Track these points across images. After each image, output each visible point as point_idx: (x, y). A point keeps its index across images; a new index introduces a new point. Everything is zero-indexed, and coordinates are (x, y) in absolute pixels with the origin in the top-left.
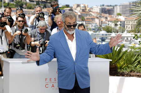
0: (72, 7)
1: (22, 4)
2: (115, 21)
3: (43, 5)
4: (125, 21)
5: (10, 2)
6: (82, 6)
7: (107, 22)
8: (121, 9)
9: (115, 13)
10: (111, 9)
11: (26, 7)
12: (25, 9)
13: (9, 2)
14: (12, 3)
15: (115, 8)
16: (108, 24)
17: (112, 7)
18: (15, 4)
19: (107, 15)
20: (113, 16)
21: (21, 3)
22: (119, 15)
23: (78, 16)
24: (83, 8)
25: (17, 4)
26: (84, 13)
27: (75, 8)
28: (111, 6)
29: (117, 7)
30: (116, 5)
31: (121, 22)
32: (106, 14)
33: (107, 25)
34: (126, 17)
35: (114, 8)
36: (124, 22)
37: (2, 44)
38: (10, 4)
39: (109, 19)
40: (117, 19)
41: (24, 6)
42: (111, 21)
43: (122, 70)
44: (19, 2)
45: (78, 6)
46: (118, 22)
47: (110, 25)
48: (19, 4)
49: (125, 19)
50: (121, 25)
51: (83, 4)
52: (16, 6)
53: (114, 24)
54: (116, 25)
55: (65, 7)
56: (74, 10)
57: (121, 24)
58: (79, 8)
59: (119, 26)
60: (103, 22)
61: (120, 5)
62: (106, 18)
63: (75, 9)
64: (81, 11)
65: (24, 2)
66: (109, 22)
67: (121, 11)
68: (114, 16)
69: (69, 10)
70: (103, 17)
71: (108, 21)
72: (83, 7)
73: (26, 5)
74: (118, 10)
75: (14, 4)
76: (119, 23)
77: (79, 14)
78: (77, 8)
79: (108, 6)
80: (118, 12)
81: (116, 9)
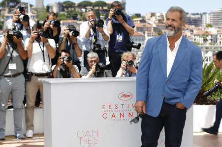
0: (145, 17)
1: (76, 15)
2: (204, 35)
3: (105, 14)
4: (218, 34)
5: (60, 11)
6: (158, 14)
7: (193, 36)
8: (212, 19)
9: (204, 24)
10: (198, 18)
11: (82, 18)
12: (80, 20)
13: (58, 12)
14: (62, 13)
15: (204, 17)
16: (195, 40)
17: (199, 16)
18: (66, 14)
19: (192, 27)
20: (200, 28)
21: (74, 13)
22: (209, 26)
23: (152, 29)
24: (160, 18)
25: (69, 14)
26: (161, 24)
27: (149, 18)
28: (197, 14)
29: (206, 16)
30: (205, 13)
31: (212, 36)
32: (192, 25)
33: (193, 40)
34: (218, 29)
35: (202, 17)
36: (216, 36)
37: (44, 61)
38: (59, 15)
39: (195, 32)
40: (207, 32)
41: (79, 17)
42: (198, 35)
43: (213, 96)
44: (71, 12)
45: (153, 15)
46: (208, 36)
47: (196, 41)
48: (71, 14)
49: (218, 31)
50: (211, 40)
51: (159, 12)
52: (67, 17)
53: (202, 39)
54: (205, 40)
55: (135, 18)
56: (147, 21)
57: (213, 38)
58: (153, 19)
59: (210, 41)
60: (188, 36)
61: (210, 13)
62: (192, 31)
63: (149, 20)
64: (157, 22)
65: (78, 12)
66: (196, 37)
67: (212, 21)
68: (203, 28)
69: (141, 21)
70: (187, 29)
71: (195, 35)
72: (159, 16)
73: (81, 15)
74: (207, 20)
75: (64, 15)
76: (209, 38)
77: (154, 26)
78: (152, 18)
79: (194, 14)
80: (208, 22)
81: (205, 19)
